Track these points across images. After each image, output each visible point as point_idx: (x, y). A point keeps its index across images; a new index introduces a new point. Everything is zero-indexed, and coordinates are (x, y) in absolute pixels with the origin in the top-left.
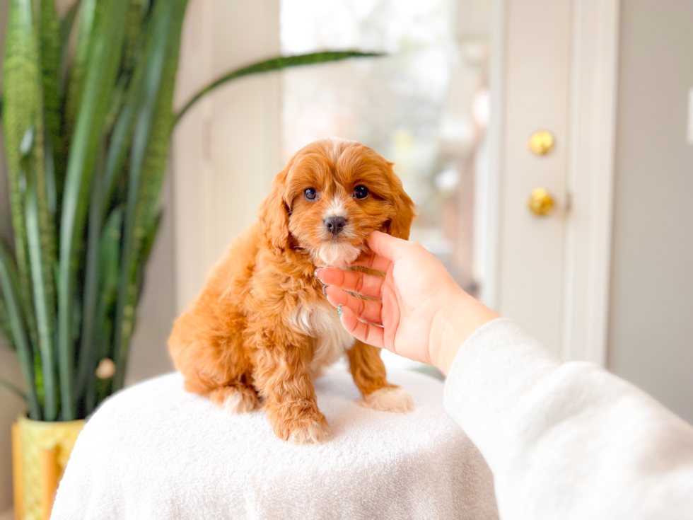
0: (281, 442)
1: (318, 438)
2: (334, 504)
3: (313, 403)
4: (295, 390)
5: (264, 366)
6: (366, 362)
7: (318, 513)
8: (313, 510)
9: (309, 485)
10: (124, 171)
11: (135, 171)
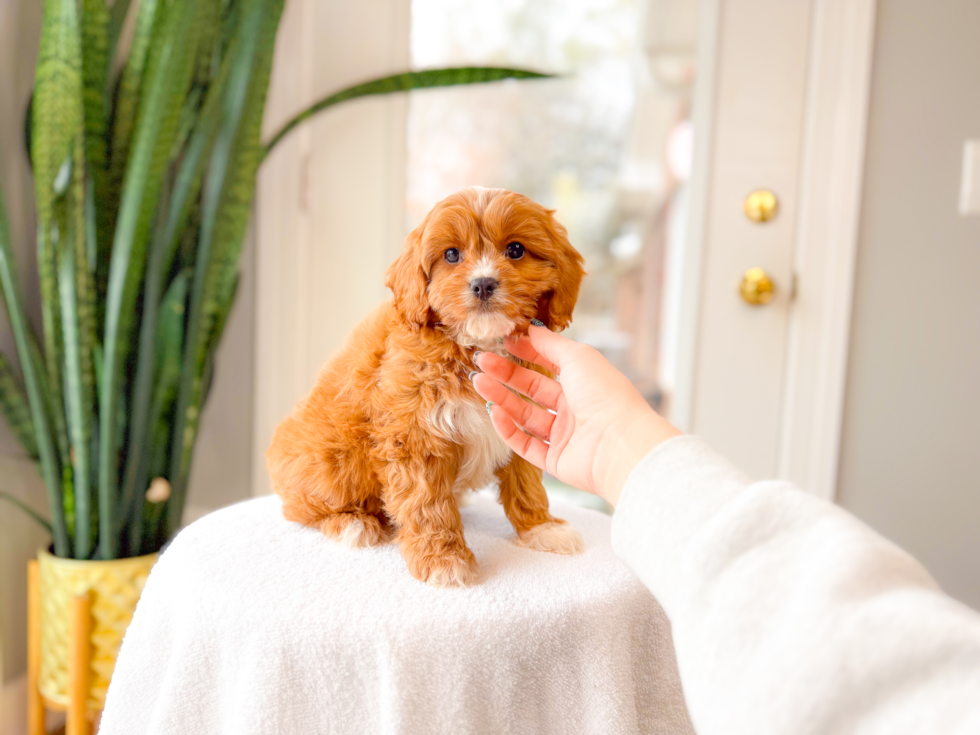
0: (417, 584)
1: (464, 580)
2: (486, 660)
3: (460, 536)
4: (437, 517)
5: (397, 485)
6: (523, 490)
7: (466, 670)
8: (460, 667)
9: (456, 635)
10: (193, 223)
11: (208, 223)
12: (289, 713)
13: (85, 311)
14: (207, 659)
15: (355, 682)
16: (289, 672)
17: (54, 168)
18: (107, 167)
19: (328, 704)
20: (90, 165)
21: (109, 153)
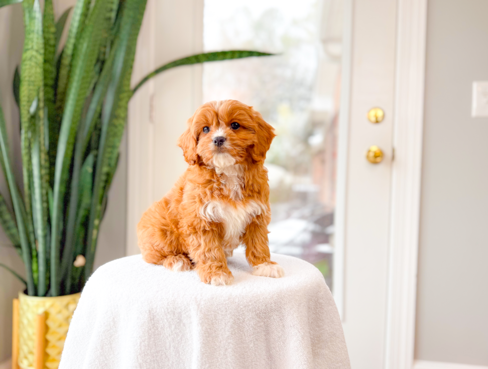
0: (207, 286)
2: (240, 313)
4: (213, 256)
5: (193, 245)
7: (232, 318)
10: (97, 128)
12: (152, 339)
13: (44, 172)
14: (114, 318)
15: (182, 325)
16: (152, 321)
17: (30, 102)
18: (54, 102)
19: (170, 335)
20: (47, 100)
21: (55, 95)
